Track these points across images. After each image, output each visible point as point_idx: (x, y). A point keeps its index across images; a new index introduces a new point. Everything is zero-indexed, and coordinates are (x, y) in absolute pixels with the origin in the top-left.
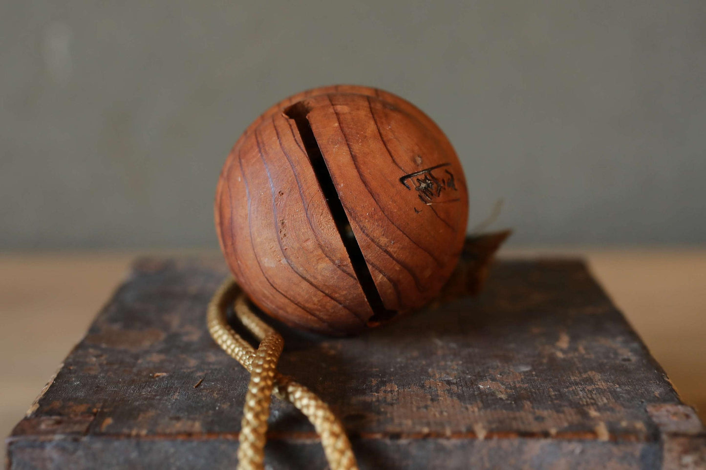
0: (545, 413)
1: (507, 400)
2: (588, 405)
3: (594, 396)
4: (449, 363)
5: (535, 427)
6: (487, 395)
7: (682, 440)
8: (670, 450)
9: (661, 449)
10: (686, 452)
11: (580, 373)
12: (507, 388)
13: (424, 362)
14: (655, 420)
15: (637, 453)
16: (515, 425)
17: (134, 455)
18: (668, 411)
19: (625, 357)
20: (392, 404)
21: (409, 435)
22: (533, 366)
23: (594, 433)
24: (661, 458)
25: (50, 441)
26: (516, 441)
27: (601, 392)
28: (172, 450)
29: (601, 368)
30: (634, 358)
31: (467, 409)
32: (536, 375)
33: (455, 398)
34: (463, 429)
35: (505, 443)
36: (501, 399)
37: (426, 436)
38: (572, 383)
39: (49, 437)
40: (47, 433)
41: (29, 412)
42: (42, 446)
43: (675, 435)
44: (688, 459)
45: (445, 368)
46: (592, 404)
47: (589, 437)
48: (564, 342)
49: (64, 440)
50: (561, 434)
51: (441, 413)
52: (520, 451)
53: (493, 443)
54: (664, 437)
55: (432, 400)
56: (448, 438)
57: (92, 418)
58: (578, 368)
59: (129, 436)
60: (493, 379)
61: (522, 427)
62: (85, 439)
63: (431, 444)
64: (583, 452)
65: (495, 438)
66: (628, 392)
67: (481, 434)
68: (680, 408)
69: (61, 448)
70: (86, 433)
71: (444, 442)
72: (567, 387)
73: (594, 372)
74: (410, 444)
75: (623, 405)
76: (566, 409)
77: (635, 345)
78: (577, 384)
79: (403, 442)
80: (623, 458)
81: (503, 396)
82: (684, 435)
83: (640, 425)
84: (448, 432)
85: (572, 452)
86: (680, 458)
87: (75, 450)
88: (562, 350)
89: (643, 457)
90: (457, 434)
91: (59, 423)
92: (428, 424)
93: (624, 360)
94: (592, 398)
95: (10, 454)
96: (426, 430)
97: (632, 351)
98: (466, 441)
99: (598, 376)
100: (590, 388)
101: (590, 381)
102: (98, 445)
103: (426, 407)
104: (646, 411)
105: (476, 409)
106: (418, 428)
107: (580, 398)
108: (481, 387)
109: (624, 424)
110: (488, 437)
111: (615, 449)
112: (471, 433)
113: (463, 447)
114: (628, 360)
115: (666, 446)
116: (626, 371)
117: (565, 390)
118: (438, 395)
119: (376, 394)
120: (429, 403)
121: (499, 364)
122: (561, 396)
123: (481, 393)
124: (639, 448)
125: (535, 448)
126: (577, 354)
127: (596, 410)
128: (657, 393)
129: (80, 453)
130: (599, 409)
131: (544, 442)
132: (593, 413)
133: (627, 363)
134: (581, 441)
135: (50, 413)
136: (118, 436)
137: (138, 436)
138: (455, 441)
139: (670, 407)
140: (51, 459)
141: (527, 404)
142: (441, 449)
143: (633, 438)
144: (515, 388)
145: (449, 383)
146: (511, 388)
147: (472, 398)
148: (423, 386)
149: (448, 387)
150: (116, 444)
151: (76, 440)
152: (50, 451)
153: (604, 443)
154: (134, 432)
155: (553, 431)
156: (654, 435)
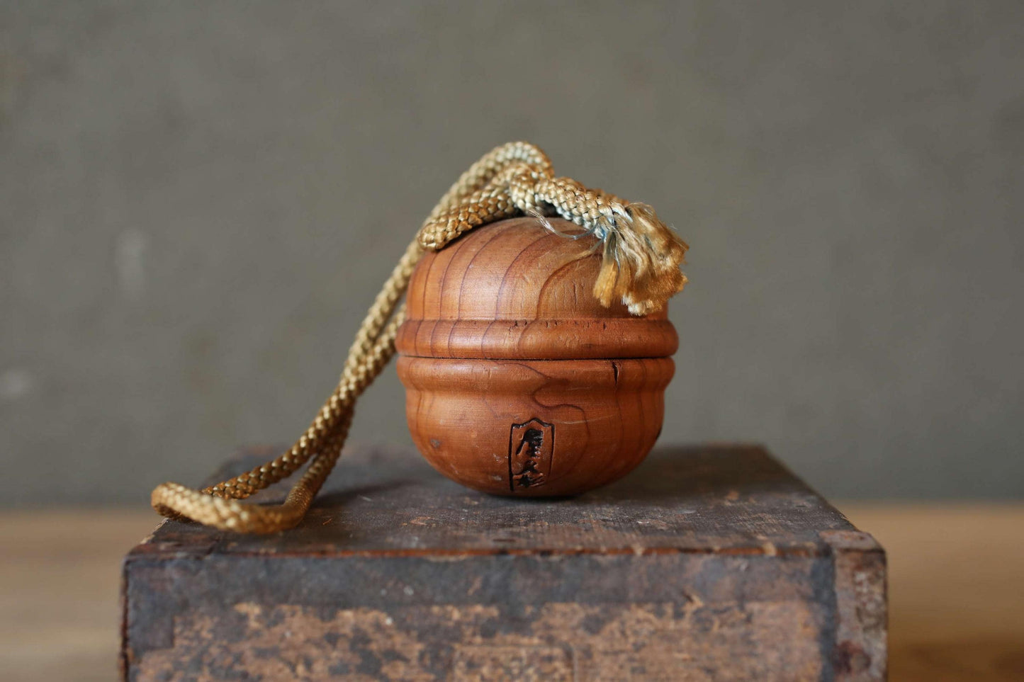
0: (709, 538)
1: (669, 529)
2: (755, 532)
3: (763, 527)
4: (605, 509)
5: (697, 545)
6: (646, 528)
7: (854, 555)
8: (842, 566)
9: (833, 565)
10: (859, 568)
11: (749, 515)
12: (668, 523)
13: (577, 509)
14: (827, 540)
15: (808, 570)
16: (675, 544)
17: (262, 575)
18: (842, 535)
19: (801, 504)
20: (543, 533)
21: (560, 552)
22: (697, 510)
23: (762, 551)
24: (833, 576)
25: (171, 559)
26: (677, 558)
27: (773, 525)
28: (304, 569)
29: (773, 511)
30: (809, 505)
31: (624, 535)
32: (701, 516)
33: (611, 529)
34: (620, 546)
35: (665, 559)
36: (662, 530)
37: (579, 553)
38: (739, 521)
39: (171, 555)
40: (166, 552)
41: (144, 541)
42: (162, 565)
43: (847, 551)
44: (862, 576)
45: (600, 512)
46: (760, 532)
47: (755, 552)
48: (734, 496)
49: (187, 558)
50: (725, 551)
51: (596, 538)
52: (681, 568)
53: (652, 559)
54: (836, 552)
55: (586, 530)
56: (604, 554)
57: (214, 542)
58: (746, 512)
59: (257, 554)
60: (652, 518)
61: (683, 546)
62: (209, 558)
63: (585, 561)
64: (748, 569)
65: (654, 554)
66: (801, 525)
67: (639, 551)
68: (855, 534)
69: (183, 568)
70: (209, 552)
71: (599, 558)
72: (734, 523)
73: (765, 514)
74: (562, 561)
75: (794, 533)
76: (731, 535)
77: (812, 497)
78: (745, 521)
79: (555, 558)
80: (792, 576)
81: (663, 528)
82: (858, 550)
83: (811, 544)
84: (603, 549)
85: (737, 569)
86: (853, 576)
87: (198, 571)
88: (730, 501)
89: (814, 574)
90: (614, 551)
91: (179, 545)
92: (582, 544)
93: (800, 506)
94: (761, 529)
95: (126, 574)
96: (579, 548)
97: (808, 501)
98: (623, 557)
99: (768, 516)
100: (759, 523)
101: (761, 519)
102: (223, 563)
103: (580, 534)
104: (818, 536)
105: (634, 536)
106: (570, 546)
107: (749, 529)
108: (640, 522)
109: (793, 544)
110: (647, 553)
111: (783, 566)
112: (629, 550)
113: (620, 565)
114: (803, 506)
115: (838, 562)
116: (801, 513)
117: (732, 524)
118: (592, 528)
119: (525, 527)
120: (583, 532)
121: (660, 510)
122: (727, 528)
123: (640, 527)
124: (809, 564)
125: (697, 564)
126: (746, 503)
127: (763, 536)
128: (831, 526)
129: (203, 573)
130: (767, 535)
131: (707, 558)
132: (761, 537)
133: (802, 509)
134: (745, 557)
135: (168, 540)
136: (245, 554)
137: (266, 554)
138: (610, 558)
139: (844, 533)
140: (171, 580)
141: (690, 533)
142: (596, 567)
143: (803, 554)
144: (677, 523)
145: (604, 520)
146: (673, 523)
147: (631, 529)
148: (576, 522)
149: (604, 523)
150: (243, 562)
151: (198, 558)
152: (171, 571)
153: (771, 558)
154: (263, 551)
155: (717, 548)
156: (825, 552)
